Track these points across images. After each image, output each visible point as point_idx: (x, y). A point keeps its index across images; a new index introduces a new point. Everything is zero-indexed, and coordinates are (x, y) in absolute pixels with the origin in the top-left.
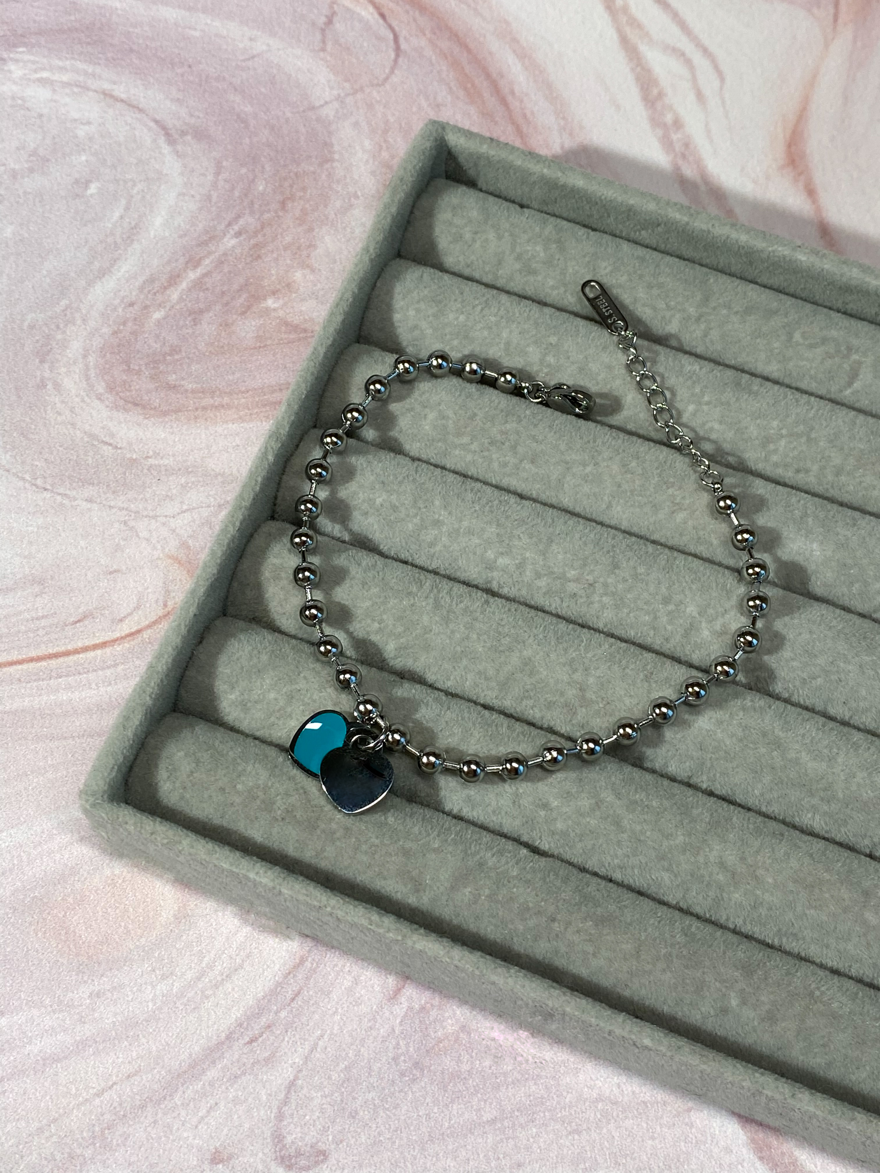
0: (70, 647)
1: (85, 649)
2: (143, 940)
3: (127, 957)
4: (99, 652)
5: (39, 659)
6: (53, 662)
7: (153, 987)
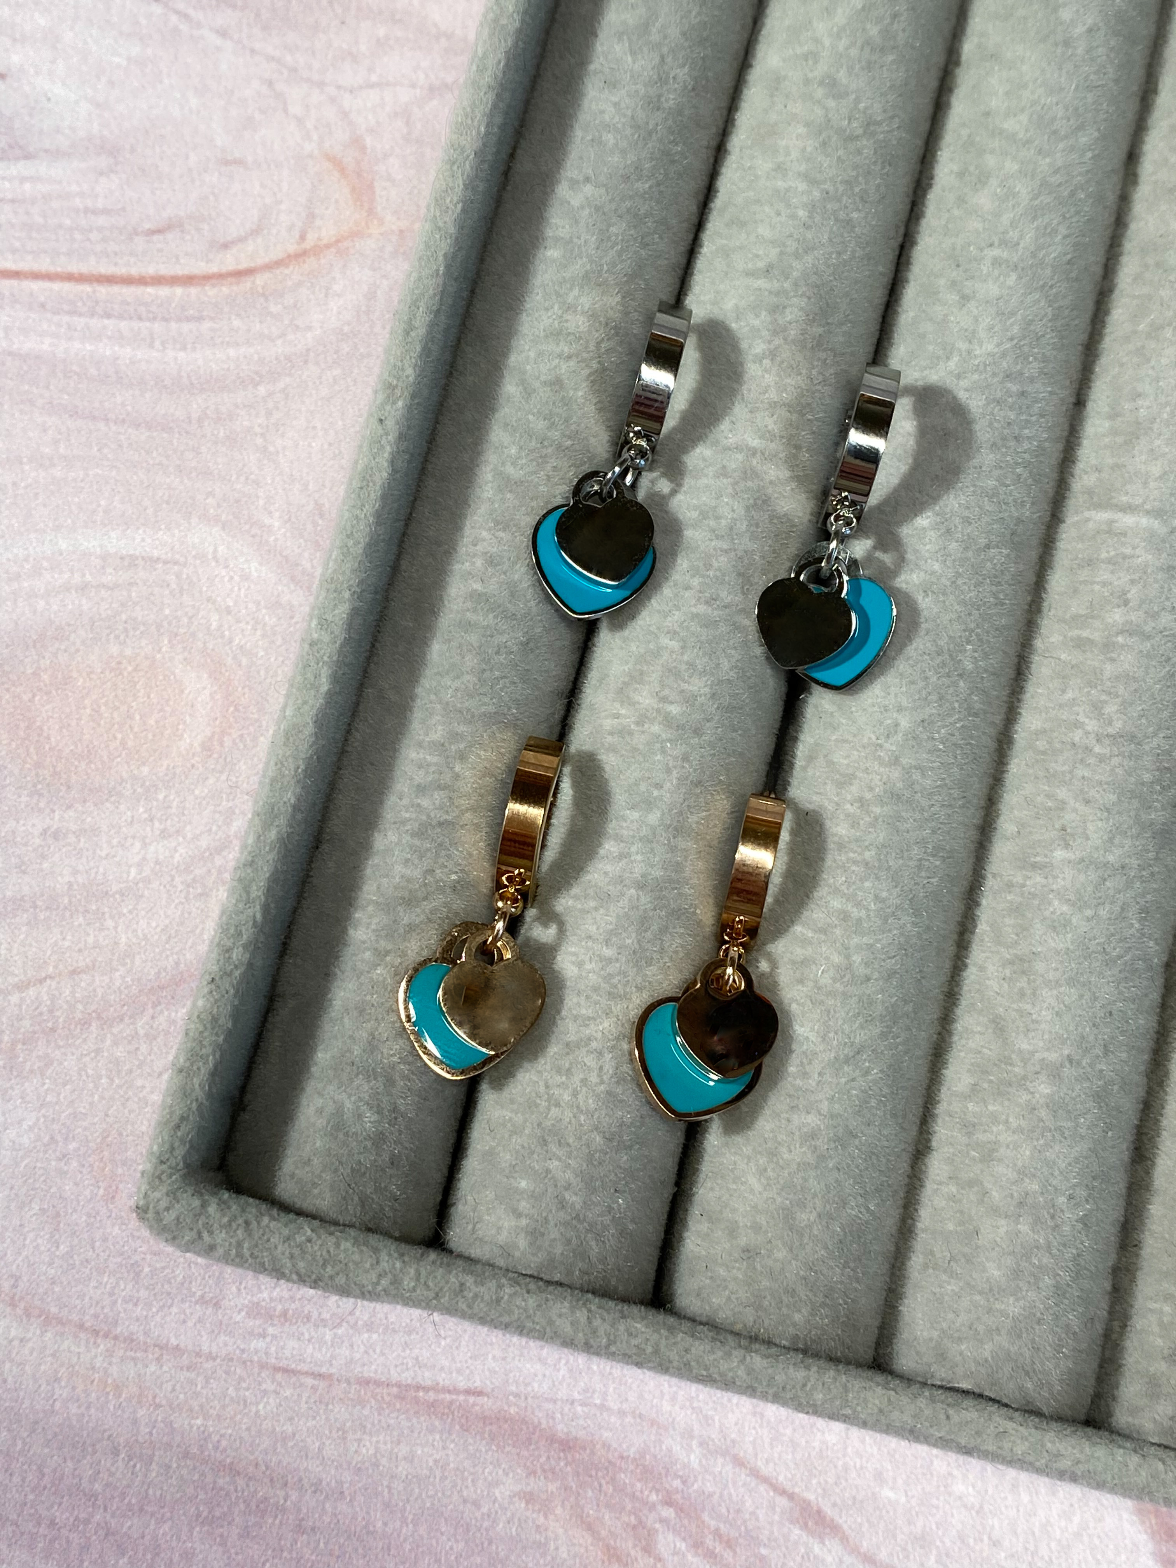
0: (134, 271)
1: (158, 280)
2: (145, 770)
3: (114, 788)
4: (179, 291)
5: (80, 278)
6: (103, 291)
7: (145, 845)
